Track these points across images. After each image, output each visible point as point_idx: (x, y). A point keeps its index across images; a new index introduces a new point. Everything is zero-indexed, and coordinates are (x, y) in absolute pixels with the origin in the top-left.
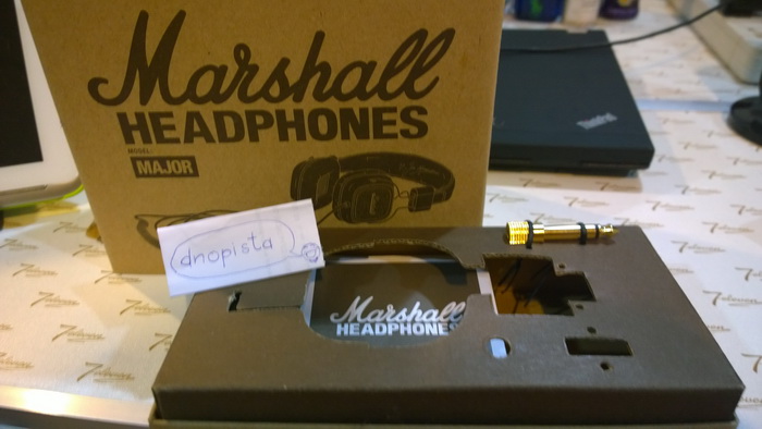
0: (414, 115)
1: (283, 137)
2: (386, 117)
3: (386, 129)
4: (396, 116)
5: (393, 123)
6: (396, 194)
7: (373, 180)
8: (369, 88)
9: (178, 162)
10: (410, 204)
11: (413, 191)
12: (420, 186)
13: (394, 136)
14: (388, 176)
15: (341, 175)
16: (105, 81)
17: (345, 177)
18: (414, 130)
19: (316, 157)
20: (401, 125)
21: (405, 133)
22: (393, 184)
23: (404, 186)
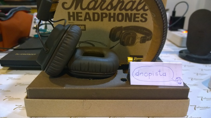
0: (144, 16)
1: (110, 20)
2: (137, 16)
3: (137, 19)
4: (139, 16)
5: (138, 18)
6: (137, 38)
7: (131, 34)
8: (133, 8)
9: (81, 26)
10: (140, 41)
11: (142, 37)
12: (143, 36)
13: (138, 21)
14: (135, 32)
15: (123, 32)
16: (66, 3)
17: (124, 32)
18: (144, 20)
19: (117, 26)
20: (140, 18)
21: (141, 21)
22: (136, 35)
23: (139, 36)
